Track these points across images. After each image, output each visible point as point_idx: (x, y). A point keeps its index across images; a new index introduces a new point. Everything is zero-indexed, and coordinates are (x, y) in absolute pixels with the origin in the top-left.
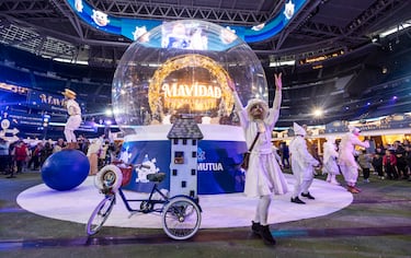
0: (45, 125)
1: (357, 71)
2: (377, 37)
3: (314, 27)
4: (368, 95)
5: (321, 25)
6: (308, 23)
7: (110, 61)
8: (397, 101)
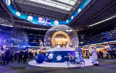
0: (12, 47)
1: (86, 34)
2: (89, 26)
3: (76, 23)
4: (88, 39)
5: (80, 23)
6: (75, 22)
7: (21, 26)
8: (94, 41)
